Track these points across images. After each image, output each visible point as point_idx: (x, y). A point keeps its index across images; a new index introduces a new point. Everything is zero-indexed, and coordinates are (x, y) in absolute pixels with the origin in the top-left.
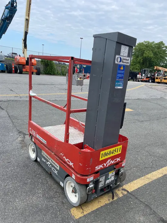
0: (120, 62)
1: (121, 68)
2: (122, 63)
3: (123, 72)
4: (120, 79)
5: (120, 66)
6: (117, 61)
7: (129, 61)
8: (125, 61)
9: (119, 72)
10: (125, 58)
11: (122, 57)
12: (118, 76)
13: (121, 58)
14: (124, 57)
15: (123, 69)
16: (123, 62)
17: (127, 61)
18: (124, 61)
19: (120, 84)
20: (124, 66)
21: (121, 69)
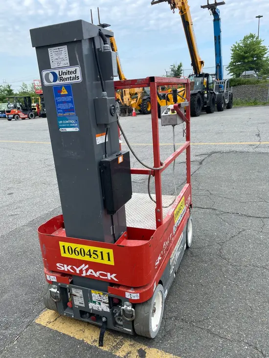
0: (55, 80)
1: (61, 91)
2: (61, 82)
3: (69, 98)
4: (67, 114)
5: (58, 89)
6: (48, 81)
7: (79, 74)
8: (68, 76)
9: (59, 99)
10: (64, 70)
11: (57, 72)
12: (59, 109)
13: (54, 74)
14: (61, 70)
15: (66, 93)
16: (62, 79)
17: (73, 75)
18: (64, 76)
19: (71, 123)
20: (68, 87)
21: (62, 93)
